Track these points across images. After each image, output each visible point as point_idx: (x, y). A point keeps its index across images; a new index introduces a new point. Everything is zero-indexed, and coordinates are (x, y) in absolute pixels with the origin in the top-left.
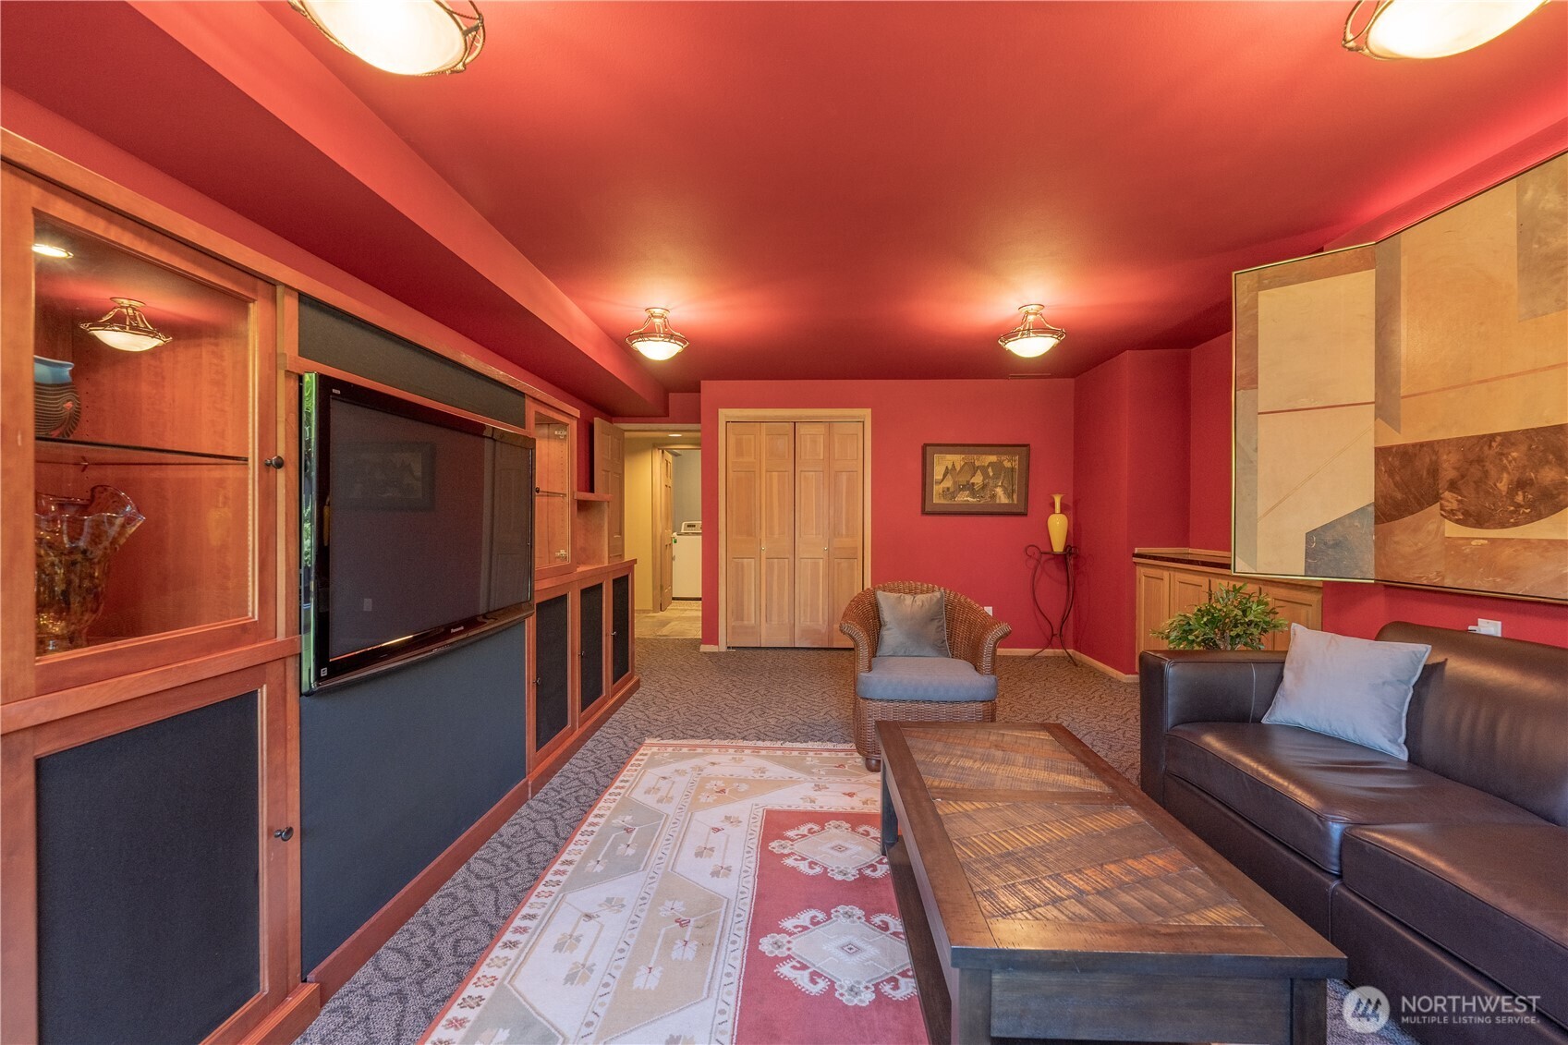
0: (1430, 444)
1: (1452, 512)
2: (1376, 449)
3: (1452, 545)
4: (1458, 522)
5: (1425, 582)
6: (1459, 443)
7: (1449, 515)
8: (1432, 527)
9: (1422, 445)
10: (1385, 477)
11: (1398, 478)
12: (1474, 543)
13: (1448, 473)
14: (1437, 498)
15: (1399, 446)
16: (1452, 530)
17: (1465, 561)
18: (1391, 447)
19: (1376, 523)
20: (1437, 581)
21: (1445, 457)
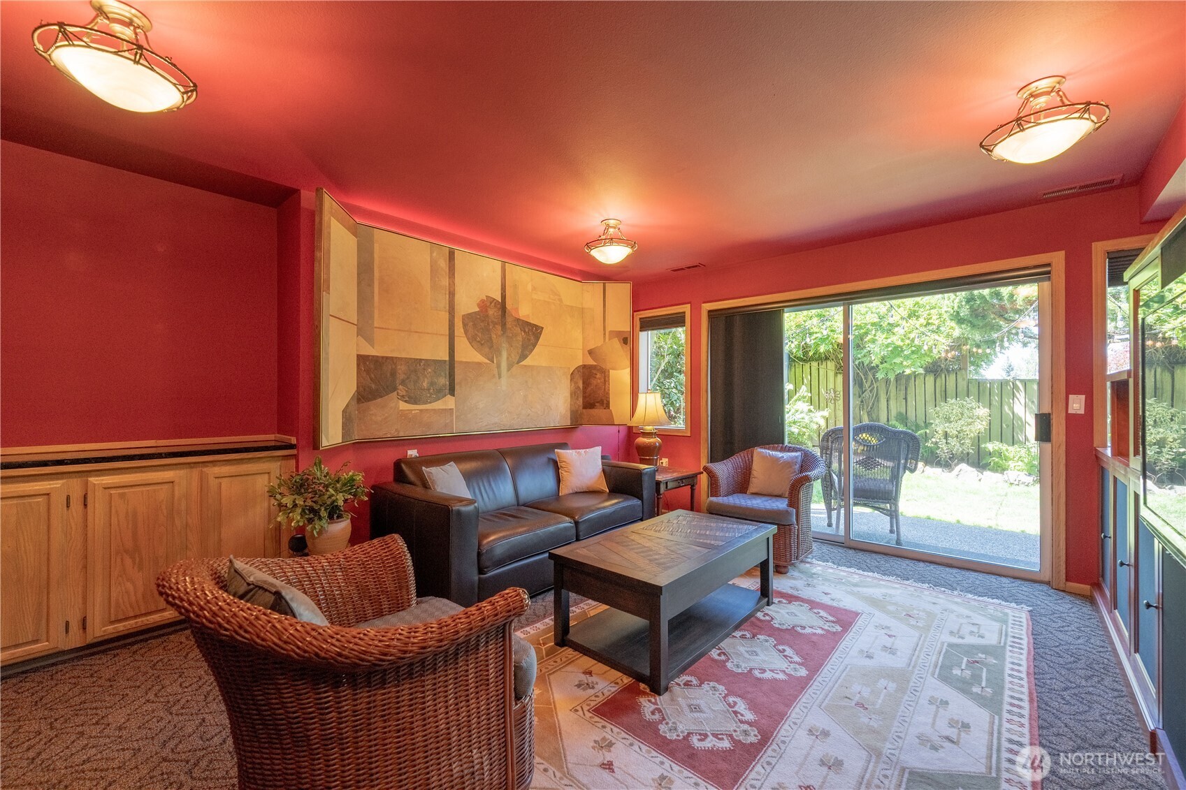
0: (392, 358)
1: (403, 396)
2: (358, 356)
3: (403, 415)
4: (406, 401)
5: (389, 436)
6: (408, 361)
7: (402, 398)
8: (393, 405)
9: (387, 358)
10: (364, 374)
11: (373, 376)
12: (413, 412)
13: (401, 376)
14: (395, 389)
15: (373, 356)
16: (403, 406)
17: (409, 422)
18: (369, 356)
19: (358, 402)
20: (395, 434)
21: (399, 367)
